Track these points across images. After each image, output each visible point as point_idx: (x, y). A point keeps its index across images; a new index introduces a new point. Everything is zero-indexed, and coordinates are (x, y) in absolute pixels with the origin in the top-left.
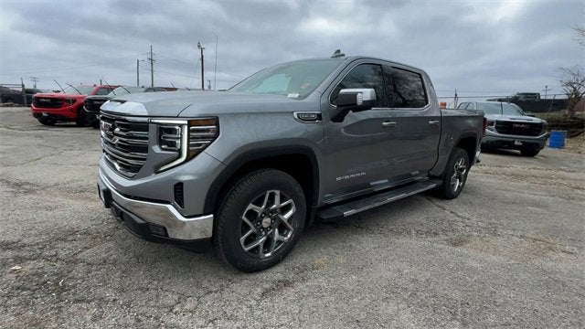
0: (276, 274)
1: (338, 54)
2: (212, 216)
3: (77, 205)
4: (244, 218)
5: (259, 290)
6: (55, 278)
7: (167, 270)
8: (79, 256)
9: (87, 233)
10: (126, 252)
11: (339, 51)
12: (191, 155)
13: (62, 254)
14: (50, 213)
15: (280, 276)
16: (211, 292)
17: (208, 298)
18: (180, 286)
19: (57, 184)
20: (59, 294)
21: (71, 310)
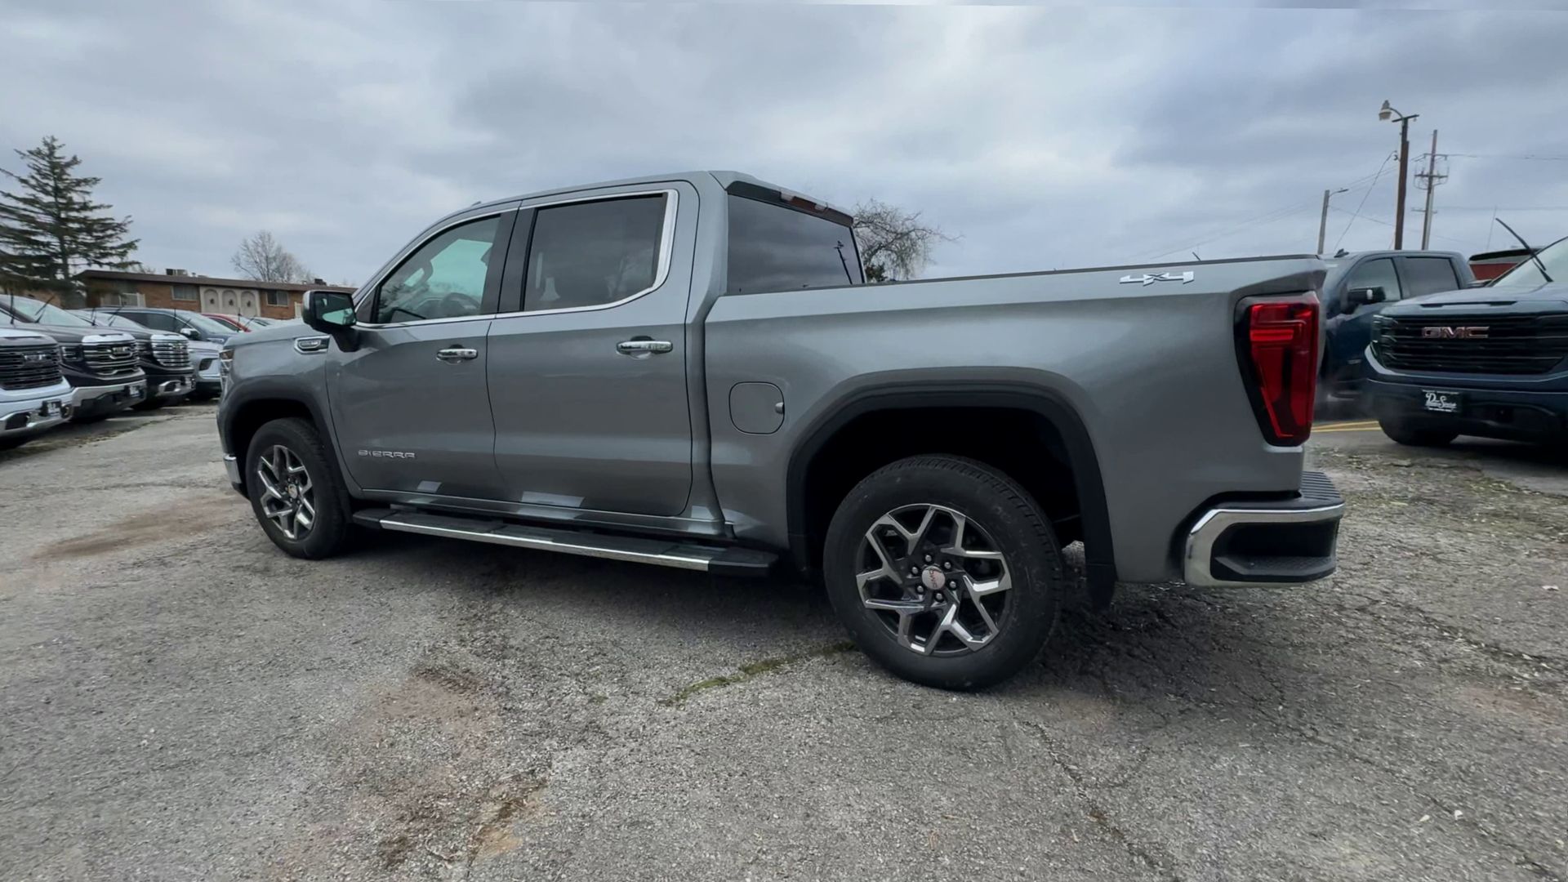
2: (234, 458)
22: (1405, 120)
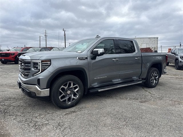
0: (72, 109)
1: (98, 37)
2: (49, 89)
3: (12, 90)
4: (60, 90)
5: (65, 113)
6: (4, 110)
7: (38, 108)
8: (11, 105)
9: (14, 98)
10: (26, 103)
11: (98, 36)
12: (42, 70)
13: (6, 104)
14: (3, 93)
15: (73, 110)
16: (49, 114)
17: (48, 115)
18: (40, 112)
19: (6, 84)
20: (5, 114)
21: (8, 117)
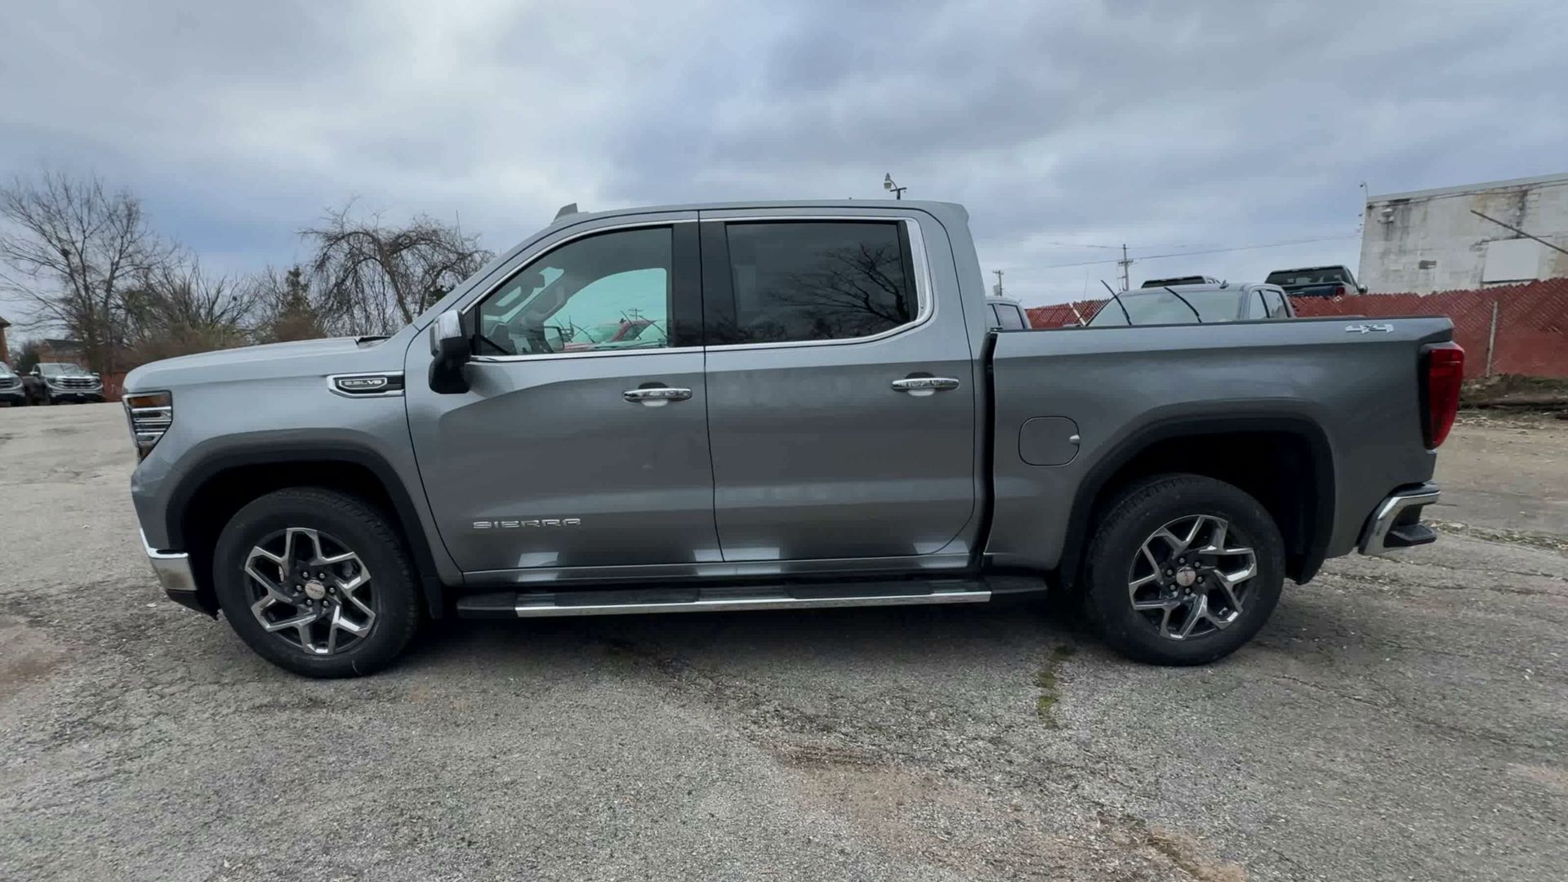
22: (899, 190)
